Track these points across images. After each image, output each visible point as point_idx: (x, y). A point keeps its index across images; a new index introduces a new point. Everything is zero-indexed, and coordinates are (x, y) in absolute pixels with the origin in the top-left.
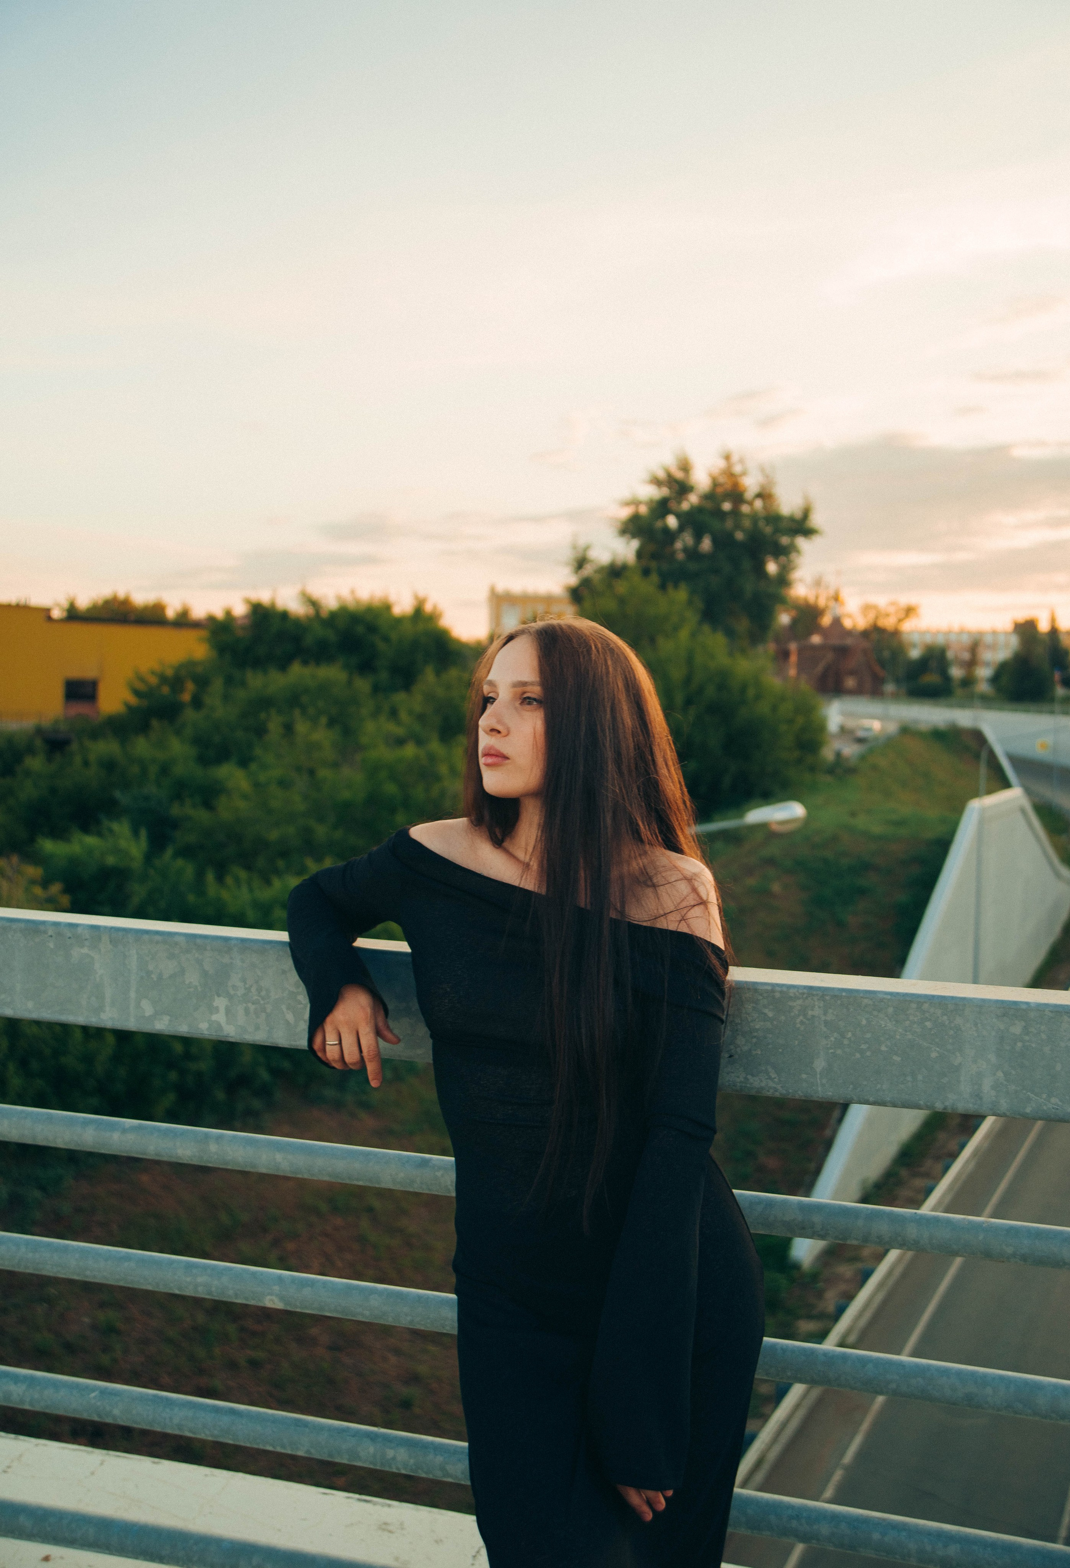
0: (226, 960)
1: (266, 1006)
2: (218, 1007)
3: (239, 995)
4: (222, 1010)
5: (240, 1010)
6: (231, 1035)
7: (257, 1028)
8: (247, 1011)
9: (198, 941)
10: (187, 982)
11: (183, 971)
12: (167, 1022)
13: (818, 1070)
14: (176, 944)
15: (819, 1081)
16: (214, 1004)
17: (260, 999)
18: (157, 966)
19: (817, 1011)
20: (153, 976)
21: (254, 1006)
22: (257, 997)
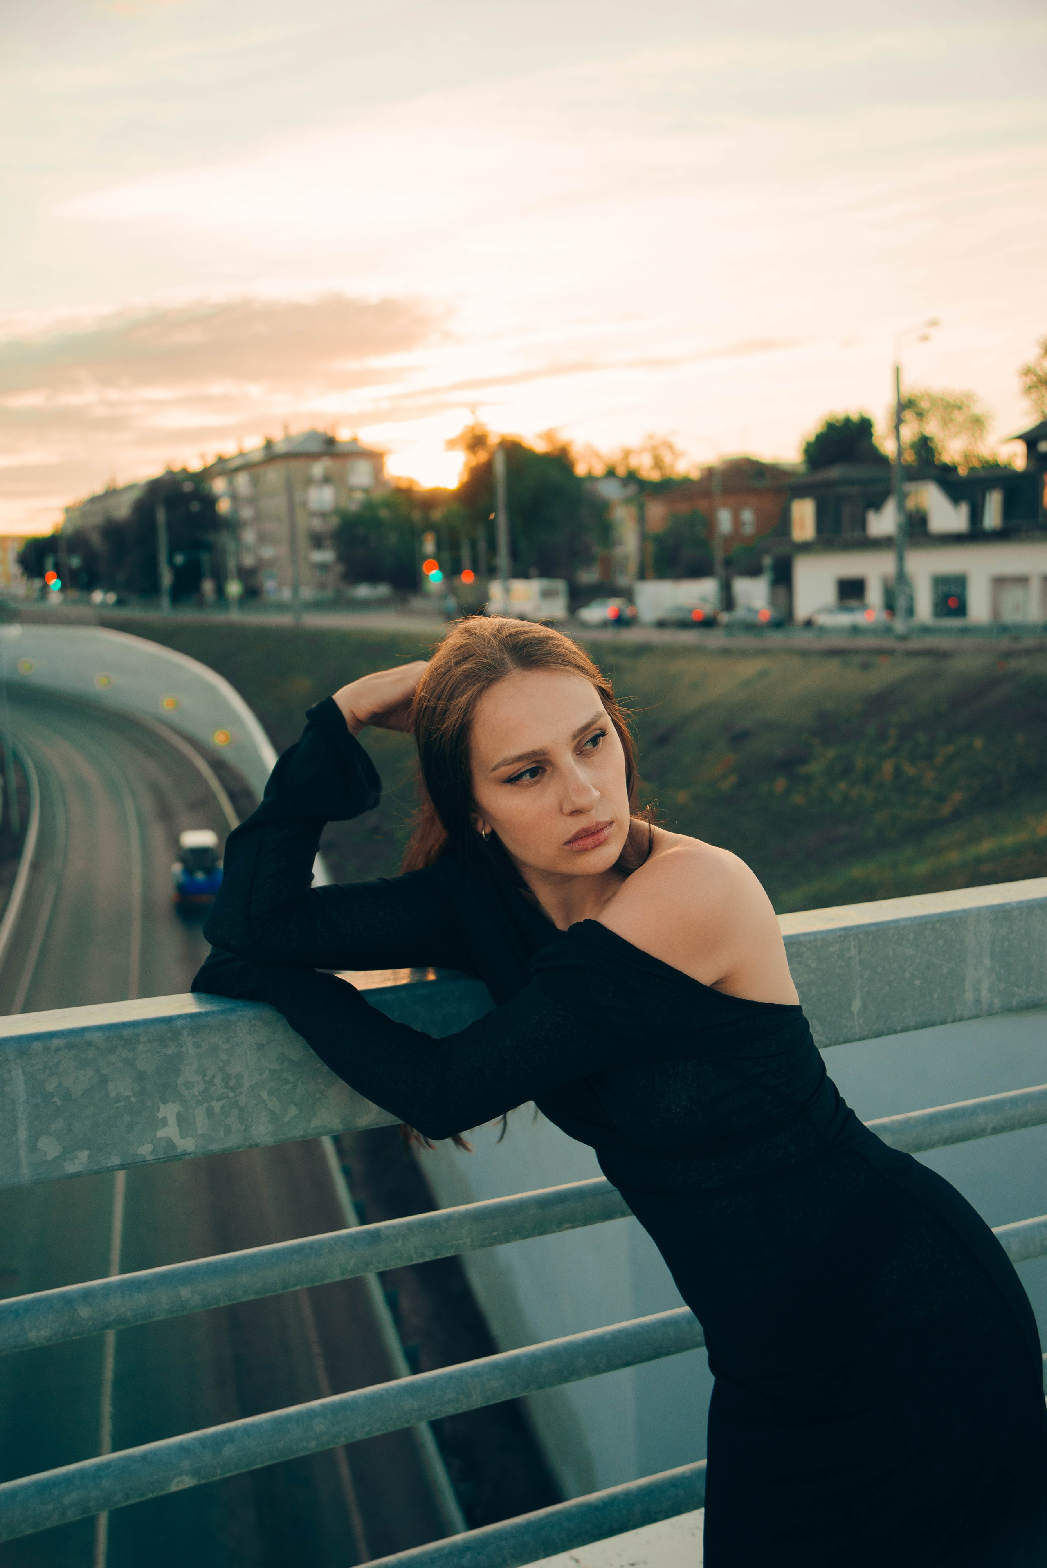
0: (171, 1050)
1: (238, 1098)
2: (164, 1118)
3: (197, 1093)
4: (172, 1121)
5: (200, 1115)
6: (189, 1150)
7: (228, 1131)
8: (210, 1113)
9: (125, 1032)
10: (112, 1095)
11: (104, 1081)
12: (85, 1160)
13: (855, 1012)
14: (90, 1044)
15: (856, 1023)
16: (158, 1115)
17: (229, 1091)
18: (60, 1084)
19: (853, 952)
20: (55, 1099)
21: (220, 1104)
22: (223, 1090)
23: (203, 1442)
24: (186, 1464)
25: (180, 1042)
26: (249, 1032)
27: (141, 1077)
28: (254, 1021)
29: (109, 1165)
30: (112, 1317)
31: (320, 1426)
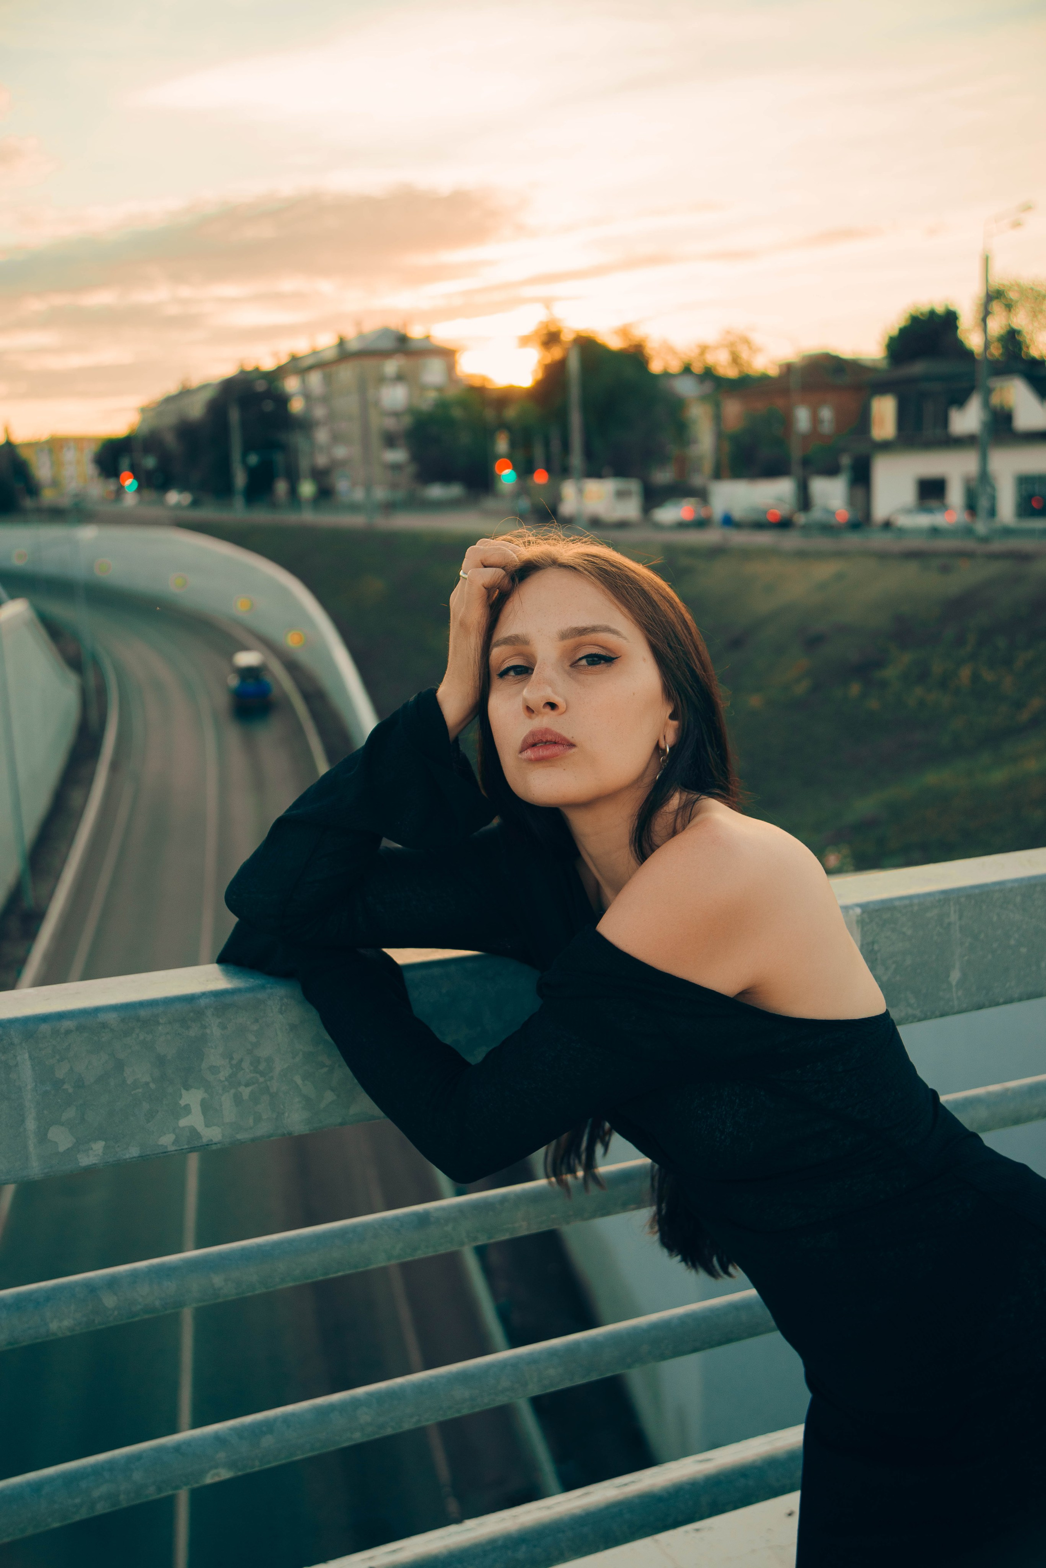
0: (194, 1031)
1: (268, 1083)
2: (187, 1106)
3: (223, 1079)
4: (196, 1109)
5: (226, 1100)
6: (215, 1140)
7: (258, 1119)
8: (238, 1100)
9: (143, 1013)
10: (129, 1081)
11: (120, 1066)
12: (100, 1152)
13: (954, 983)
14: (104, 1026)
15: (954, 994)
16: (180, 1102)
17: (258, 1076)
18: (71, 1069)
19: (953, 917)
20: (66, 1086)
21: (249, 1089)
22: (252, 1075)
23: (239, 1432)
24: (221, 1456)
25: (203, 1023)
26: (281, 1012)
27: (161, 1061)
28: (285, 1000)
29: (127, 1156)
30: (139, 1307)
31: (365, 1416)
